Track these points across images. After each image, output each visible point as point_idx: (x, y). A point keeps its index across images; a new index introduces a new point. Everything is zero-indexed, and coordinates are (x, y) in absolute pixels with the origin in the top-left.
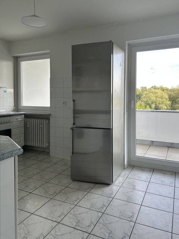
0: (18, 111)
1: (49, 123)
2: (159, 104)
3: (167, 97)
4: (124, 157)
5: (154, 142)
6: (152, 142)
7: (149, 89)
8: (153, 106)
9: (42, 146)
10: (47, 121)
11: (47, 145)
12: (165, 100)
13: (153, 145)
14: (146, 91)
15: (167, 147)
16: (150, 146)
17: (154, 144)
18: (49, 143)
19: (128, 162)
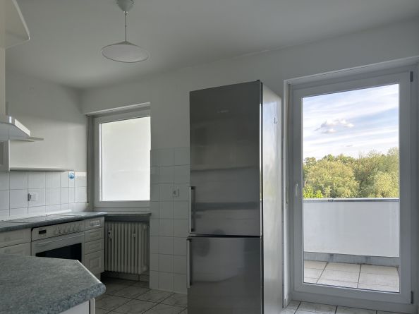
0: (93, 211)
1: (148, 229)
2: (338, 186)
3: (352, 174)
4: (283, 285)
5: (334, 257)
6: (332, 255)
7: (319, 161)
8: (328, 190)
9: (136, 272)
10: (145, 227)
11: (145, 269)
12: (348, 179)
13: (332, 262)
14: (315, 164)
15: (358, 264)
16: (328, 263)
17: (334, 260)
18: (148, 265)
19: (290, 294)
